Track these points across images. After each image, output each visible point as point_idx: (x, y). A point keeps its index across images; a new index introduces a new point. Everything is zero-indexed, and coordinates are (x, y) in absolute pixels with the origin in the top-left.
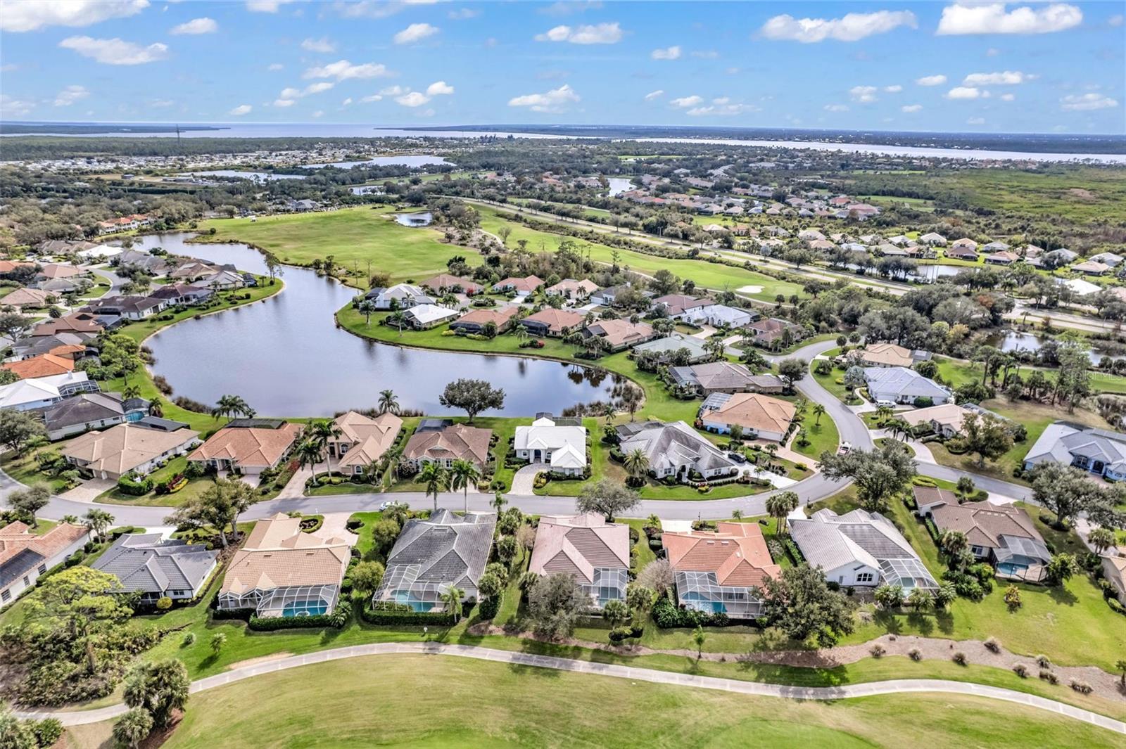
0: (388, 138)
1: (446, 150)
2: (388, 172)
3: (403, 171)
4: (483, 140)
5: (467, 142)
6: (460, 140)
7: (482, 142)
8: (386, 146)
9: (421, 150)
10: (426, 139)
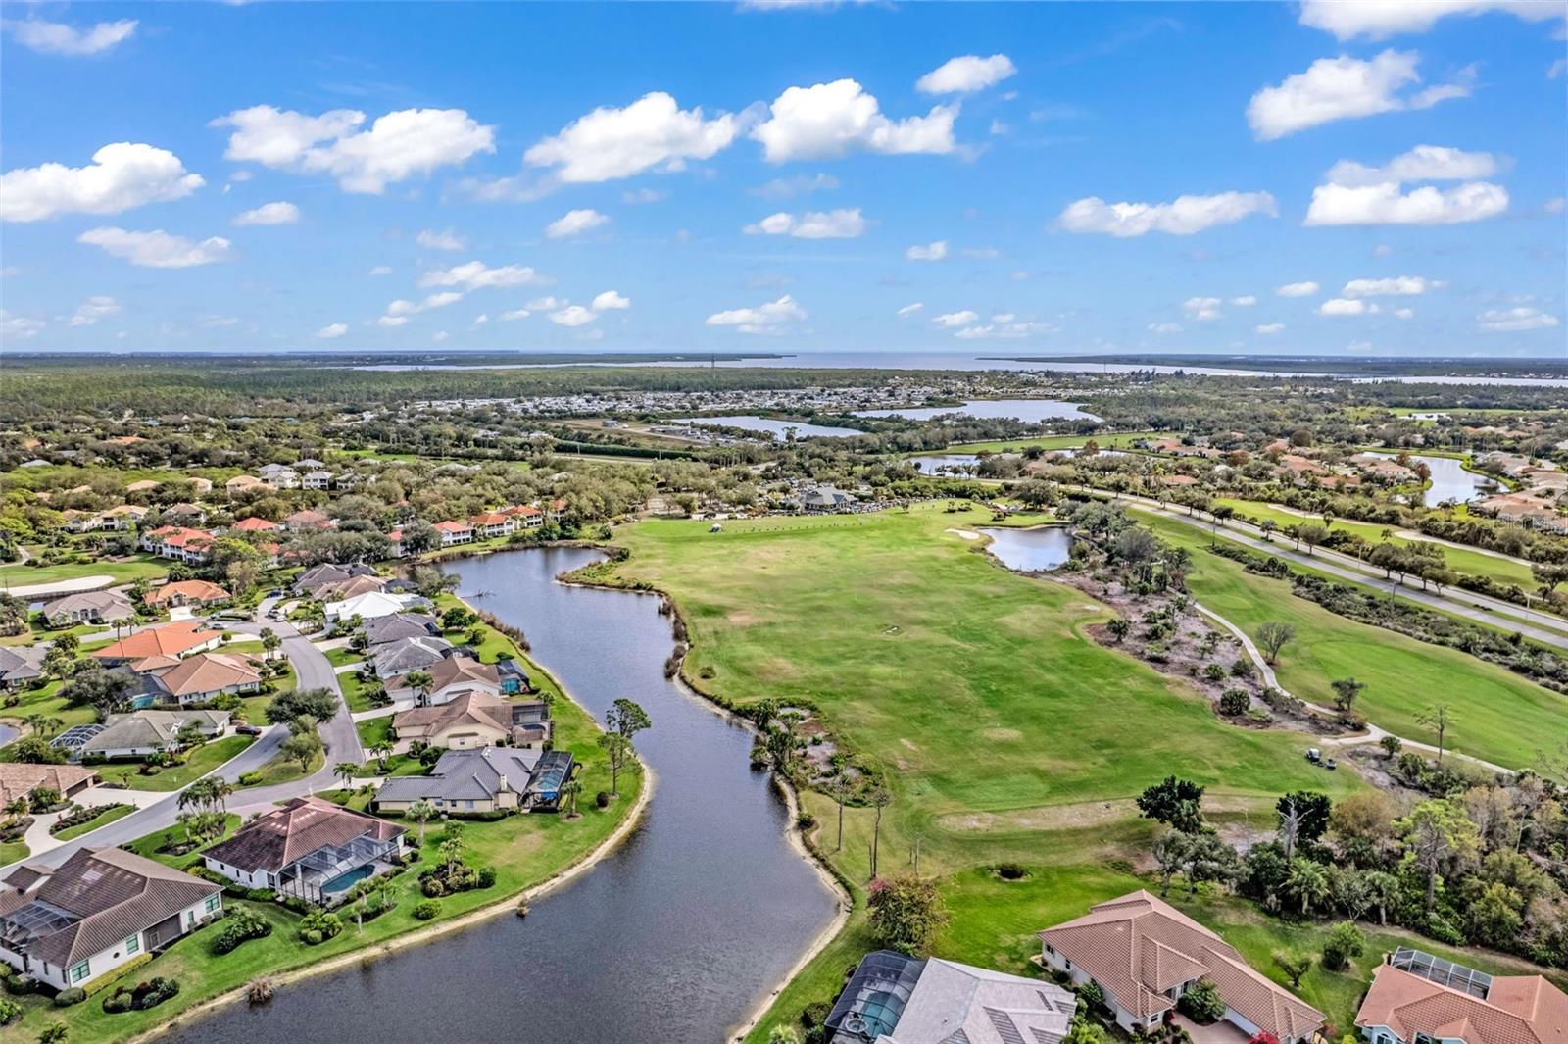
0: (994, 372)
1: (1079, 393)
2: (988, 431)
3: (1012, 430)
4: (1135, 377)
5: (1110, 379)
6: (1100, 376)
7: (1136, 381)
8: (988, 384)
9: (1041, 391)
10: (1048, 374)
